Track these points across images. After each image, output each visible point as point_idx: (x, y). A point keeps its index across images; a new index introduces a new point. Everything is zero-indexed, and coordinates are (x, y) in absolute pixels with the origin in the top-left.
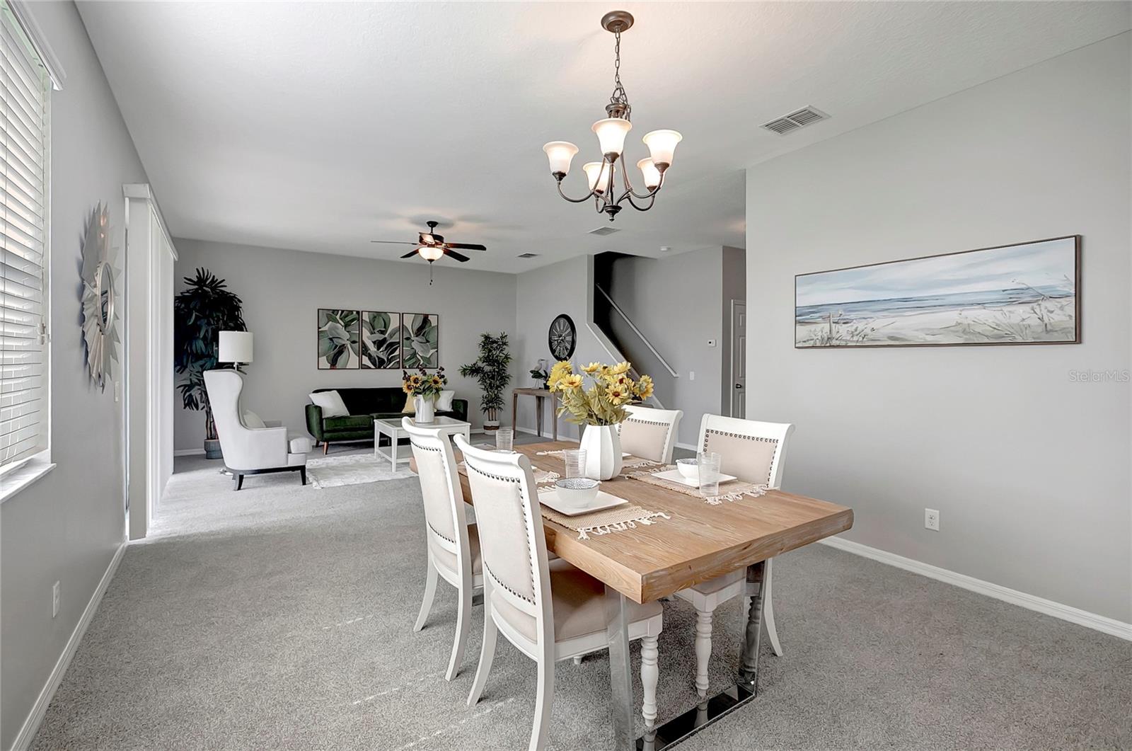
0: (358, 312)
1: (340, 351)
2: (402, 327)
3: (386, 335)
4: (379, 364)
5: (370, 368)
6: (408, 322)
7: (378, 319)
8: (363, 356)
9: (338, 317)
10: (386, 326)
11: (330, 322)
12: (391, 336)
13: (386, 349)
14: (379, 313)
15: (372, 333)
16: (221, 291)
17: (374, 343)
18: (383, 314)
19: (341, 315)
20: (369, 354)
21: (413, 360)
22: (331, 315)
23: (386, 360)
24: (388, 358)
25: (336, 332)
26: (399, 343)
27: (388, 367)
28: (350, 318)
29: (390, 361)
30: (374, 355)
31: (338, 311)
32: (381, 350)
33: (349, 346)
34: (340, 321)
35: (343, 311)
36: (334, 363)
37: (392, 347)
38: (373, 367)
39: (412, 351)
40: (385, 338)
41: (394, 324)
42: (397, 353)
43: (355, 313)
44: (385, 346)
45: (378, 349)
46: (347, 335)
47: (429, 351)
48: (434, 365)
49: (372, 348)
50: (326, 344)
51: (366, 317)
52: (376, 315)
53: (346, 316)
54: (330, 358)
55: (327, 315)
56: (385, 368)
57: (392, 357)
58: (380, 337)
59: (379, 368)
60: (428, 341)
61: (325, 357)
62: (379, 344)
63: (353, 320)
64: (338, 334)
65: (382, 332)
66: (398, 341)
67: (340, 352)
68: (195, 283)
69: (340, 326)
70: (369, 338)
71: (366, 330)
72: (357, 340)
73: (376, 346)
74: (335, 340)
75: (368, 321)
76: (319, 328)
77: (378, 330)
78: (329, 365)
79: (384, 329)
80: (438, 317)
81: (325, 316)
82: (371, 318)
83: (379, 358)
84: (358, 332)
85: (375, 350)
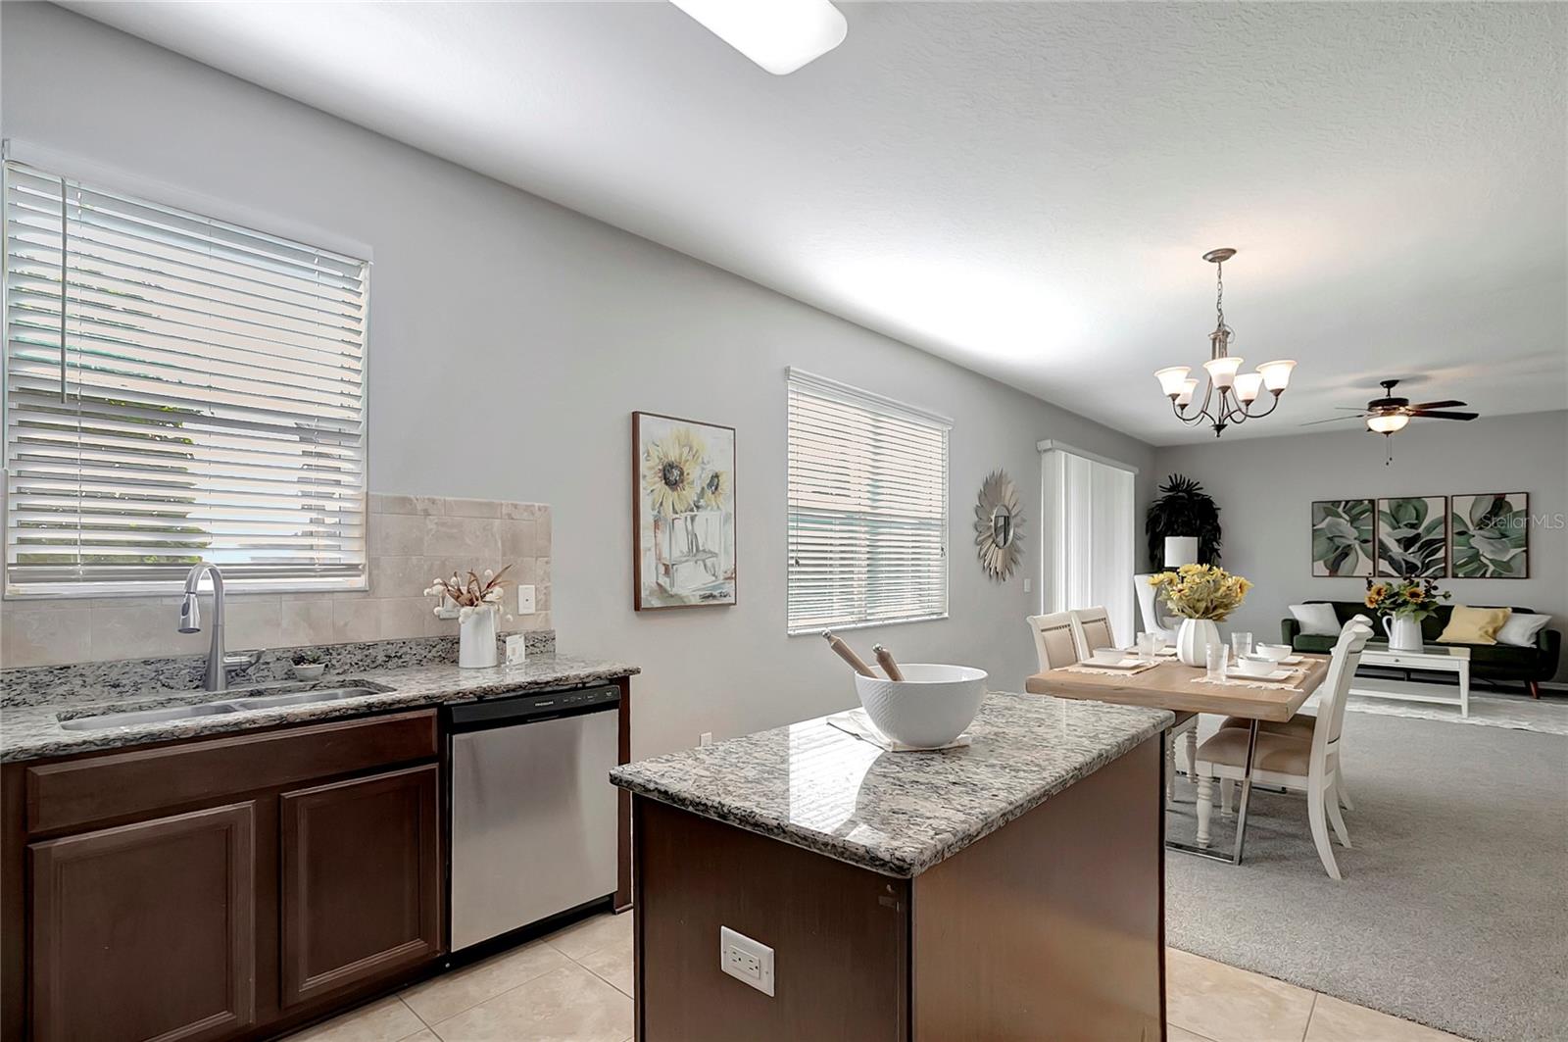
0: (1372, 502)
1: (1345, 552)
2: (1449, 518)
3: (1420, 530)
4: (1410, 571)
5: (1392, 576)
6: (1462, 508)
7: (1406, 509)
8: (1381, 560)
9: (1340, 510)
10: (1420, 518)
11: (1329, 518)
12: (1429, 530)
13: (1420, 549)
14: (1407, 499)
15: (1394, 528)
16: (1198, 495)
17: (1398, 541)
18: (1414, 502)
19: (1344, 507)
20: (1390, 556)
21: (1474, 565)
22: (1330, 508)
23: (1420, 565)
24: (1423, 563)
25: (1338, 529)
26: (1445, 540)
27: (1423, 575)
28: (1360, 510)
29: (1428, 566)
30: (1399, 558)
31: (1340, 502)
32: (1410, 551)
33: (1357, 547)
34: (1344, 515)
35: (1347, 502)
36: (1334, 569)
37: (1430, 546)
38: (1397, 574)
39: (1471, 552)
40: (1419, 534)
41: (1435, 511)
42: (1441, 554)
43: (1366, 502)
44: (1418, 545)
45: (1406, 550)
46: (1356, 534)
47: (1508, 551)
48: (1519, 572)
49: (1396, 550)
50: (1323, 544)
51: (1384, 506)
52: (1400, 504)
53: (1353, 507)
54: (1329, 563)
55: (1325, 508)
57: (1430, 561)
58: (1409, 533)
60: (1504, 536)
61: (1322, 561)
62: (1407, 543)
64: (1340, 531)
65: (1413, 526)
66: (1443, 537)
67: (1344, 555)
68: (1170, 490)
69: (1344, 522)
70: (1389, 535)
71: (1385, 525)
72: (1371, 539)
73: (1402, 546)
74: (1336, 539)
75: (1388, 511)
76: (1314, 526)
77: (1406, 522)
78: (1328, 571)
79: (1416, 522)
80: (1528, 495)
81: (1322, 510)
82: (1393, 507)
83: (1407, 562)
84: (1371, 528)
85: (1401, 551)
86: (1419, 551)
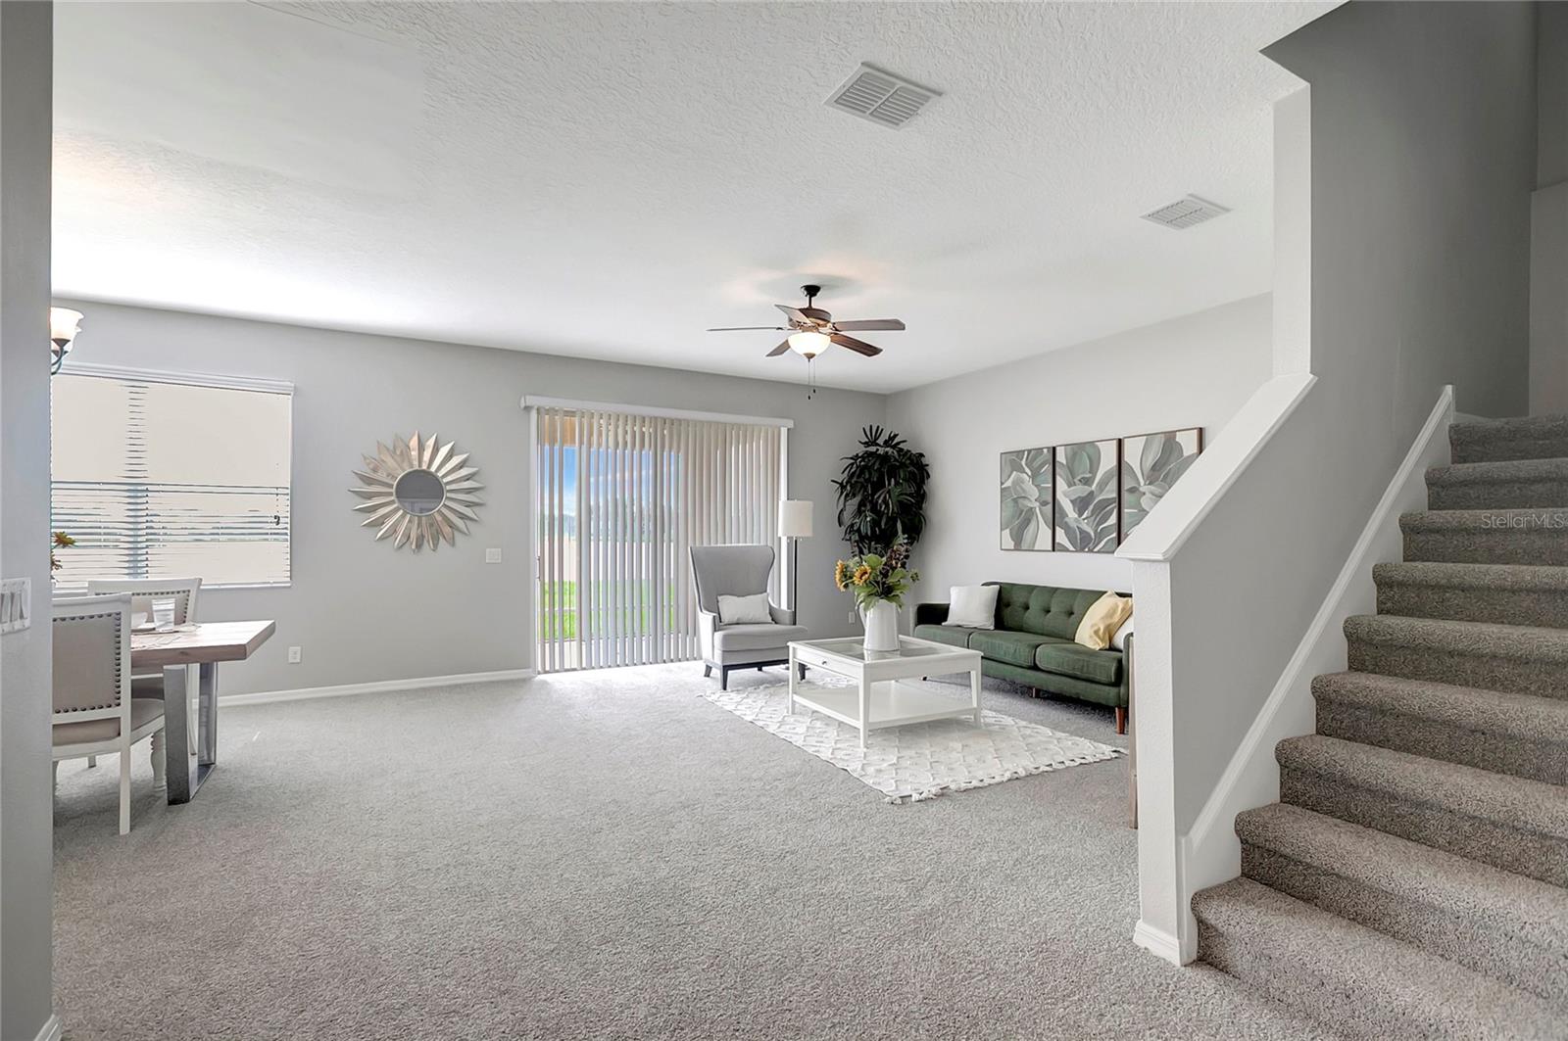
0: (1052, 450)
1: (1028, 518)
2: (1121, 468)
3: (1094, 487)
4: (1084, 543)
5: (1068, 550)
6: (1134, 455)
7: (1081, 459)
8: (1059, 528)
9: (1023, 462)
10: (1093, 469)
11: (1015, 473)
12: (1102, 485)
13: (1093, 513)
14: (1082, 445)
15: (1070, 485)
17: (1074, 502)
18: (1088, 446)
19: (1027, 458)
20: (1066, 523)
22: (1012, 460)
23: (1093, 534)
24: (1095, 532)
25: (1022, 488)
26: (1118, 500)
27: (1096, 550)
28: (1049, 462)
29: (1100, 536)
30: (1074, 525)
31: (1024, 451)
32: (1084, 516)
33: (1037, 511)
34: (1027, 470)
35: (1029, 451)
36: (1018, 540)
37: (1102, 509)
38: (1072, 548)
40: (1092, 493)
41: (1109, 459)
42: (1115, 520)
43: (1045, 450)
44: (1091, 507)
45: (1080, 515)
46: (1037, 494)
49: (1072, 514)
50: (1009, 508)
51: (1061, 457)
52: (1076, 451)
53: (1034, 459)
54: (1015, 532)
56: (1091, 551)
57: (1102, 529)
58: (1081, 490)
59: (1082, 550)
61: (1008, 530)
62: (1081, 504)
63: (1042, 466)
64: (1024, 491)
65: (1087, 482)
66: (1115, 495)
67: (1027, 522)
69: (1027, 479)
70: (1067, 495)
71: (1063, 482)
72: (1050, 499)
73: (1076, 509)
74: (1020, 501)
75: (1065, 462)
76: (1002, 484)
77: (1079, 478)
78: (1013, 543)
79: (1090, 475)
80: (1201, 431)
81: (1008, 462)
82: (1069, 456)
83: (1082, 531)
84: (1050, 485)
85: (1076, 516)
86: (1092, 515)
